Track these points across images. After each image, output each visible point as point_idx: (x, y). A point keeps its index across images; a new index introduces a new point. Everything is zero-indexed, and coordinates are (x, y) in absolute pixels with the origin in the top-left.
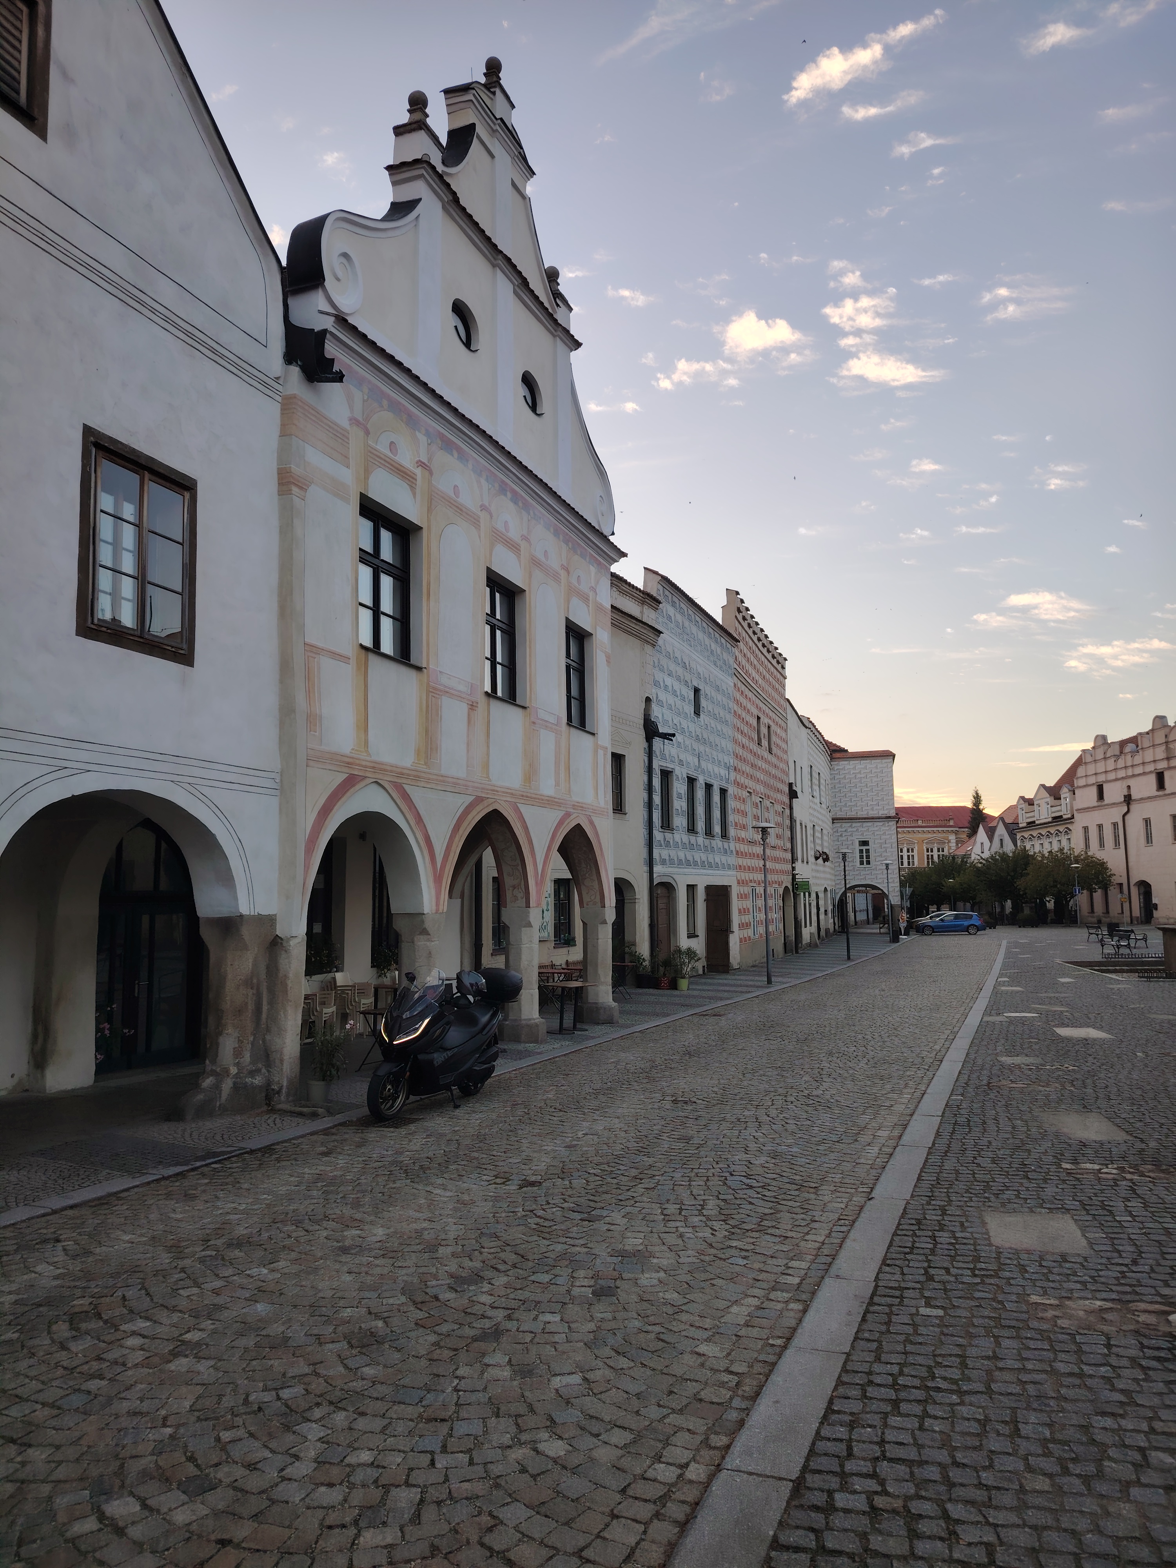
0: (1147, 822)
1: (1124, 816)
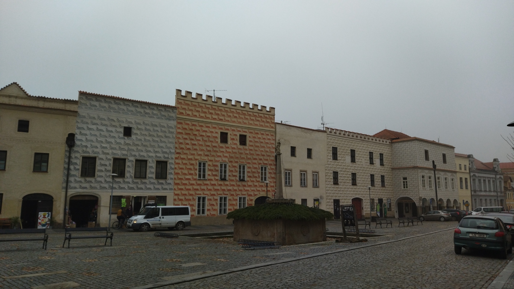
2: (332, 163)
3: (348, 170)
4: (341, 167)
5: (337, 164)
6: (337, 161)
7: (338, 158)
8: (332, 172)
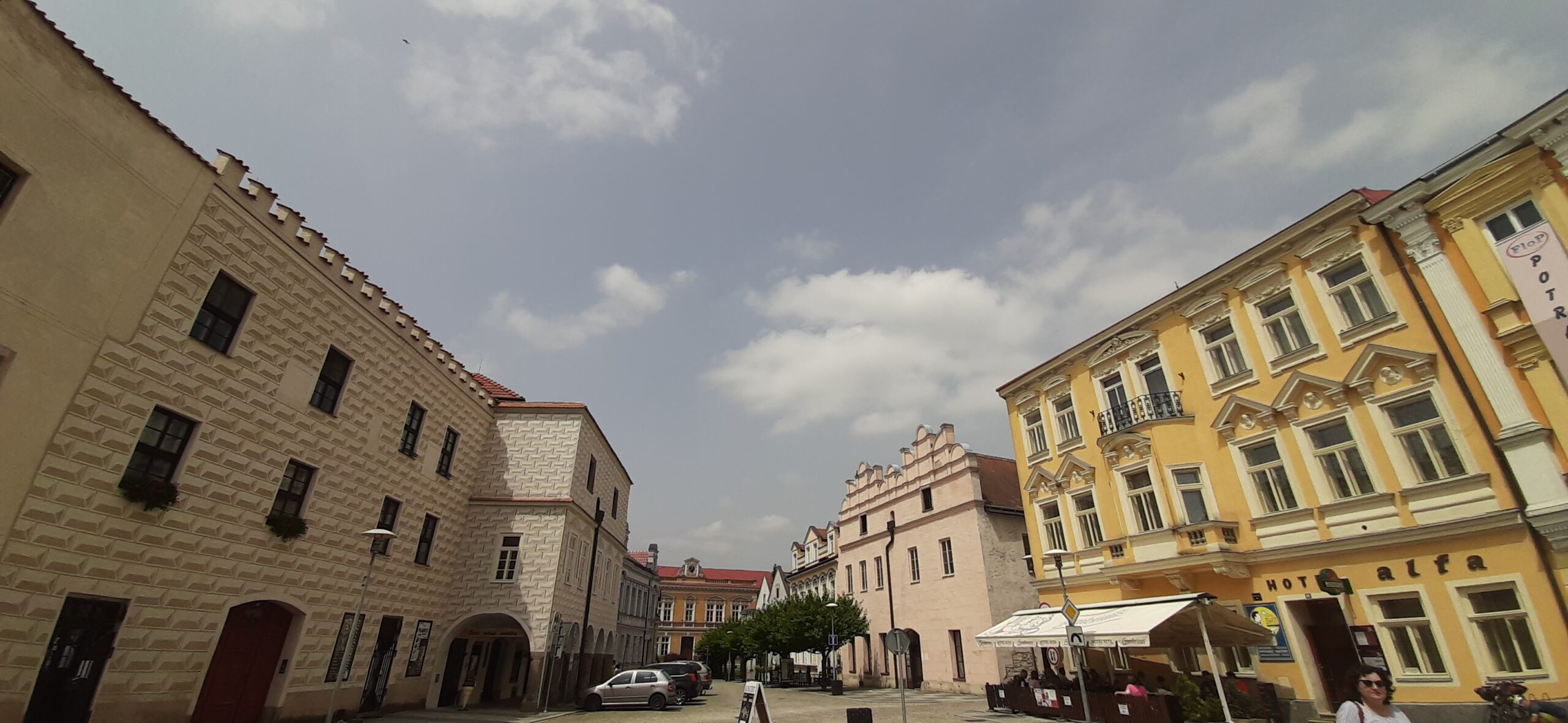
0: (913, 551)
1: (888, 547)
2: (173, 355)
3: (278, 440)
4: (234, 403)
5: (216, 376)
6: (219, 360)
7: (237, 350)
8: (149, 406)
